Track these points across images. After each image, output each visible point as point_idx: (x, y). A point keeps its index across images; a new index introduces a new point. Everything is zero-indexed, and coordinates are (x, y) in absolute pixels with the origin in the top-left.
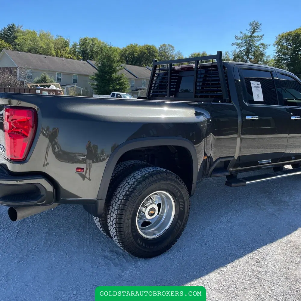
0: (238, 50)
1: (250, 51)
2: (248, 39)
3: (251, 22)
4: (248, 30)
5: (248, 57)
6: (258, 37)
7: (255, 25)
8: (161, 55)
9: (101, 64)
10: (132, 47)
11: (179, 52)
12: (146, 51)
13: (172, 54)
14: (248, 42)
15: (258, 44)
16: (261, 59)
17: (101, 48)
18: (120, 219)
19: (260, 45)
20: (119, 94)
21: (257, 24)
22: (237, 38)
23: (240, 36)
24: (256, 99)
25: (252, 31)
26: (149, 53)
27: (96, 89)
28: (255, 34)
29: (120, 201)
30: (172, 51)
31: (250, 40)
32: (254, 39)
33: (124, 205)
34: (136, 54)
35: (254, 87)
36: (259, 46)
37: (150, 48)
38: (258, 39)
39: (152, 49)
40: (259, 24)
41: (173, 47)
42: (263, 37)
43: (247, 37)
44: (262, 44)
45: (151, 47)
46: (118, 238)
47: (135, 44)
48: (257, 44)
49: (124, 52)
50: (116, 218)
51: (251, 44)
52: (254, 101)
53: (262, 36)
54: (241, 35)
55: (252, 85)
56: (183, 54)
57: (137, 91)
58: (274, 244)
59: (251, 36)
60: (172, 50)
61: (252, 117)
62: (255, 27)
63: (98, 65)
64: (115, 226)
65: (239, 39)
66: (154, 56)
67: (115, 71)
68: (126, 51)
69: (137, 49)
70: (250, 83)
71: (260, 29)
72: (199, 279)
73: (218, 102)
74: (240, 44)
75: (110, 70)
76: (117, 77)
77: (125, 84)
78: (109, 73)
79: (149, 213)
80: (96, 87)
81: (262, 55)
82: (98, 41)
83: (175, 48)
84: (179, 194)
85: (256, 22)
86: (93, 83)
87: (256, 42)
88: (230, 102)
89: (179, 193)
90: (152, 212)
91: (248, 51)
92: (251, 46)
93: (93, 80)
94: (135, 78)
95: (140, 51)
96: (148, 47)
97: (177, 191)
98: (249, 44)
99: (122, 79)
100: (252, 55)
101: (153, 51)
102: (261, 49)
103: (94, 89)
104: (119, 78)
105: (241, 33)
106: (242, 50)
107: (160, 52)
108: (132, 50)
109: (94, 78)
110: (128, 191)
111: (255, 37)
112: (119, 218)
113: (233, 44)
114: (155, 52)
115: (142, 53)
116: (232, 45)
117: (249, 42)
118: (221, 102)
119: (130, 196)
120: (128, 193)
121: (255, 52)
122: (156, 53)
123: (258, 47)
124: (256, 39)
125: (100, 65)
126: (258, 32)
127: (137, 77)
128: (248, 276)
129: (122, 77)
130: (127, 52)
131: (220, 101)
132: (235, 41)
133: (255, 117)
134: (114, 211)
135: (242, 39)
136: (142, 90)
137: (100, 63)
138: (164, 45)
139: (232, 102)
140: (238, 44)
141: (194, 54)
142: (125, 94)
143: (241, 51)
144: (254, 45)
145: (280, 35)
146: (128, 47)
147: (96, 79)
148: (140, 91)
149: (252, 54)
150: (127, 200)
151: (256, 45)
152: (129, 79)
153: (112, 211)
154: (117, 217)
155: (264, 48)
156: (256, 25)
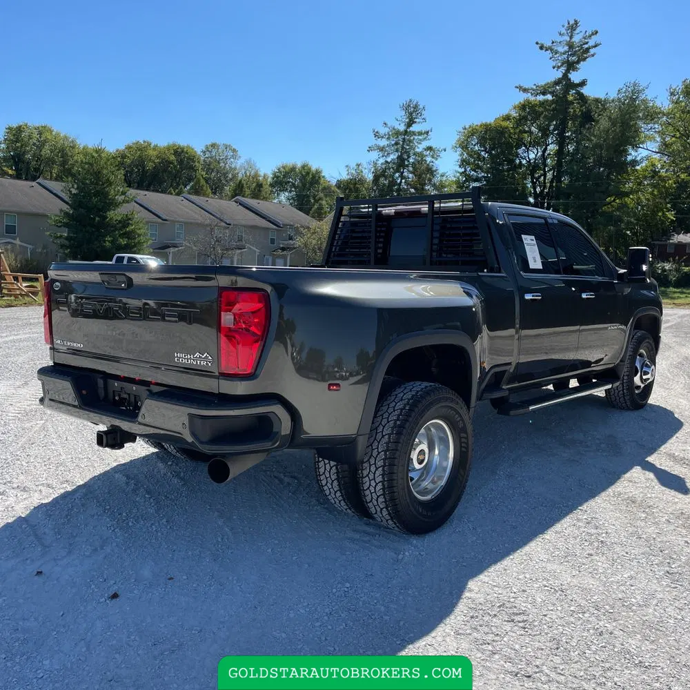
0: (382, 161)
1: (406, 163)
2: (400, 138)
3: (405, 103)
4: (400, 118)
5: (402, 177)
6: (420, 133)
7: (412, 109)
8: (208, 167)
9: (77, 188)
10: (141, 148)
11: (249, 162)
12: (172, 158)
13: (233, 166)
14: (401, 143)
15: (420, 148)
16: (430, 180)
17: (62, 150)
18: (392, 465)
19: (425, 150)
20: (135, 259)
21: (416, 107)
22: (377, 135)
23: (383, 131)
24: (532, 265)
25: (407, 120)
26: (181, 162)
27: (67, 247)
28: (414, 128)
29: (387, 437)
30: (232, 160)
31: (404, 139)
32: (412, 138)
33: (397, 442)
34: (150, 166)
35: (528, 244)
36: (424, 153)
37: (183, 151)
38: (420, 137)
39: (187, 153)
40: (421, 107)
41: (234, 151)
42: (430, 133)
43: (397, 133)
44: (430, 148)
45: (183, 148)
46: (385, 499)
47: (144, 142)
48: (418, 148)
49: (119, 159)
50: (384, 466)
51: (408, 147)
52: (531, 267)
53: (427, 133)
54: (387, 130)
55: (525, 242)
56: (258, 165)
57: (167, 250)
58: (598, 499)
59: (406, 132)
60: (234, 157)
61: (533, 296)
62: (412, 113)
63: (71, 192)
64: (381, 479)
65: (382, 137)
66: (193, 168)
67: (113, 204)
68: (123, 156)
69: (151, 152)
70: (522, 238)
71: (423, 117)
72: (518, 551)
73: (484, 272)
74: (383, 147)
75: (102, 204)
76: (119, 218)
77: (139, 235)
78: (99, 210)
79: (418, 459)
80: (67, 243)
81: (430, 171)
82: (54, 133)
83: (239, 153)
84: (461, 425)
85: (415, 103)
86: (59, 234)
87: (416, 144)
88: (500, 272)
89: (461, 422)
90: (421, 457)
91: (401, 163)
92: (406, 152)
93: (60, 227)
94: (160, 220)
95: (158, 157)
96: (178, 148)
97: (459, 419)
98: (403, 148)
99: (131, 222)
100: (411, 173)
101: (189, 158)
102: (429, 159)
103: (62, 246)
104: (125, 222)
105: (385, 124)
106: (389, 160)
107: (204, 161)
108: (140, 157)
109: (60, 222)
110: (398, 420)
111: (414, 133)
112: (390, 465)
113: (370, 149)
114: (194, 162)
115: (162, 162)
116: (369, 151)
117: (403, 144)
118: (487, 272)
119: (404, 428)
120: (398, 423)
121: (415, 165)
122: (196, 164)
123: (421, 155)
124: (416, 137)
125: (74, 191)
126: (419, 123)
127: (164, 217)
128: (586, 540)
129: (130, 219)
130: (128, 161)
131: (485, 270)
132: (373, 141)
133: (537, 296)
134: (378, 454)
135: (388, 138)
136: (178, 247)
137: (76, 186)
138: (213, 145)
139: (503, 271)
140: (382, 149)
141: (284, 167)
142: (148, 258)
143: (387, 162)
144: (414, 149)
145: (465, 129)
146: (129, 148)
147: (66, 225)
148: (172, 250)
149: (411, 169)
150: (399, 434)
151: (417, 150)
152: (147, 223)
153: (372, 455)
154: (385, 463)
155: (433, 157)
156: (414, 108)
